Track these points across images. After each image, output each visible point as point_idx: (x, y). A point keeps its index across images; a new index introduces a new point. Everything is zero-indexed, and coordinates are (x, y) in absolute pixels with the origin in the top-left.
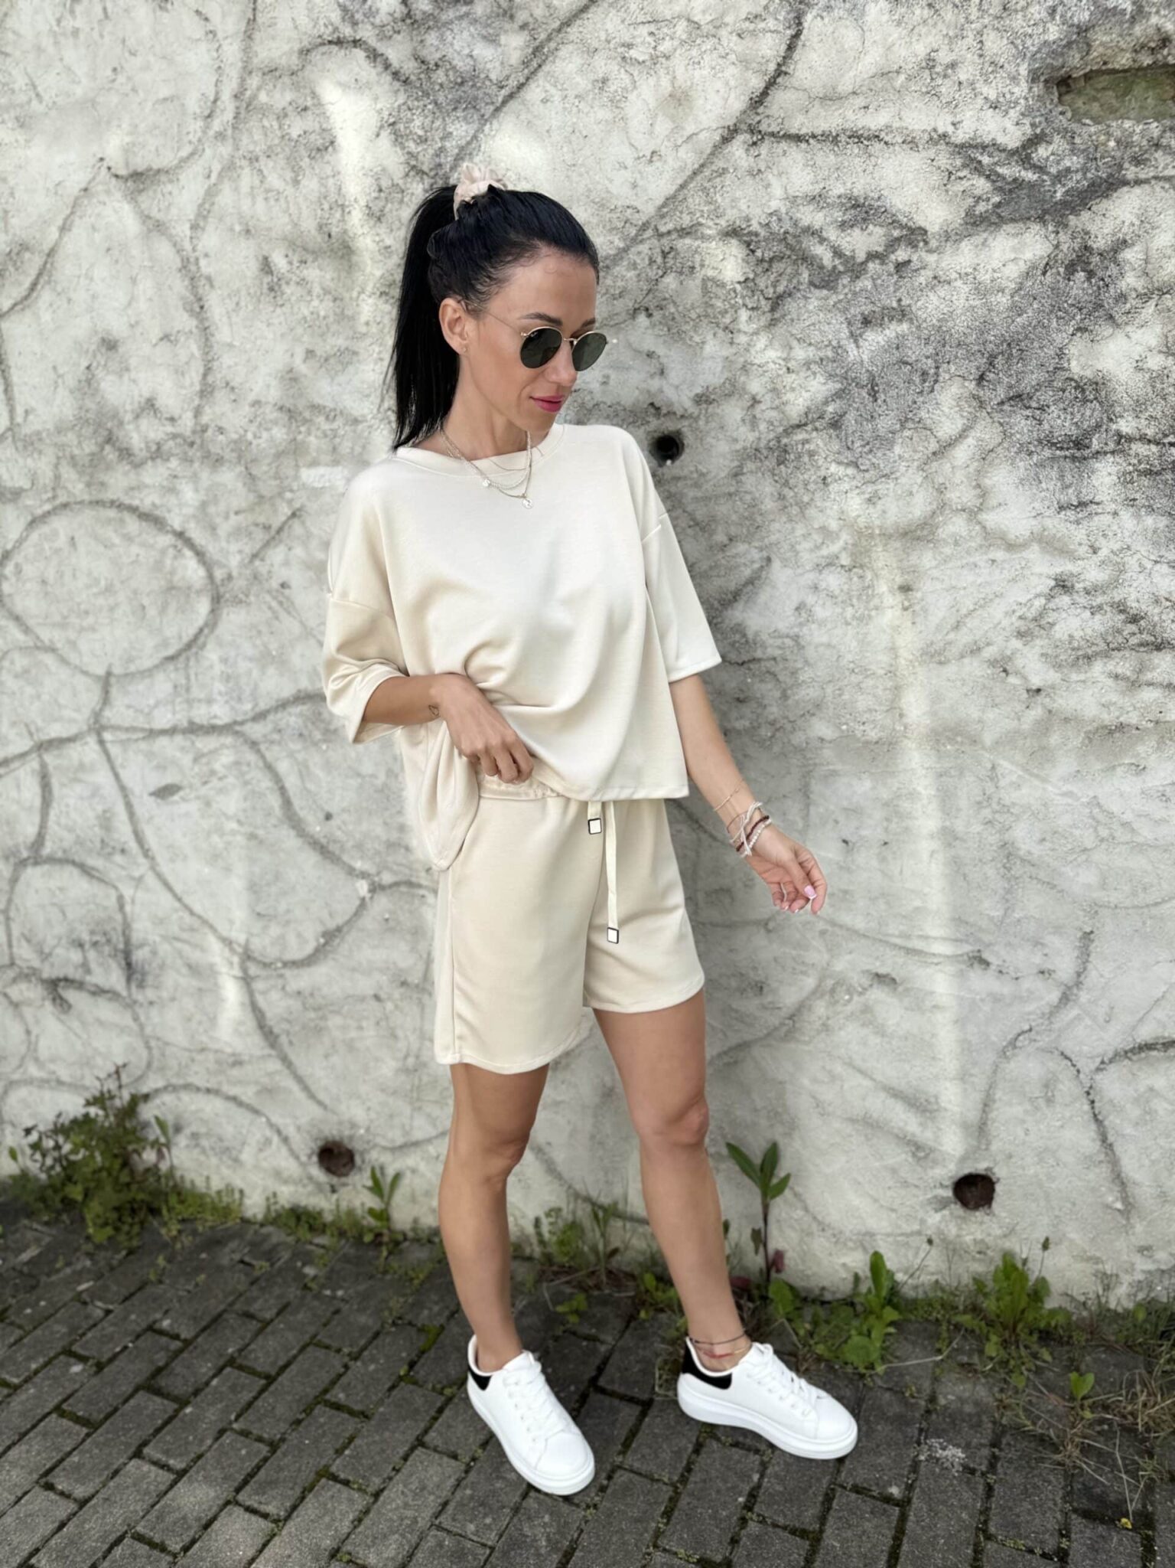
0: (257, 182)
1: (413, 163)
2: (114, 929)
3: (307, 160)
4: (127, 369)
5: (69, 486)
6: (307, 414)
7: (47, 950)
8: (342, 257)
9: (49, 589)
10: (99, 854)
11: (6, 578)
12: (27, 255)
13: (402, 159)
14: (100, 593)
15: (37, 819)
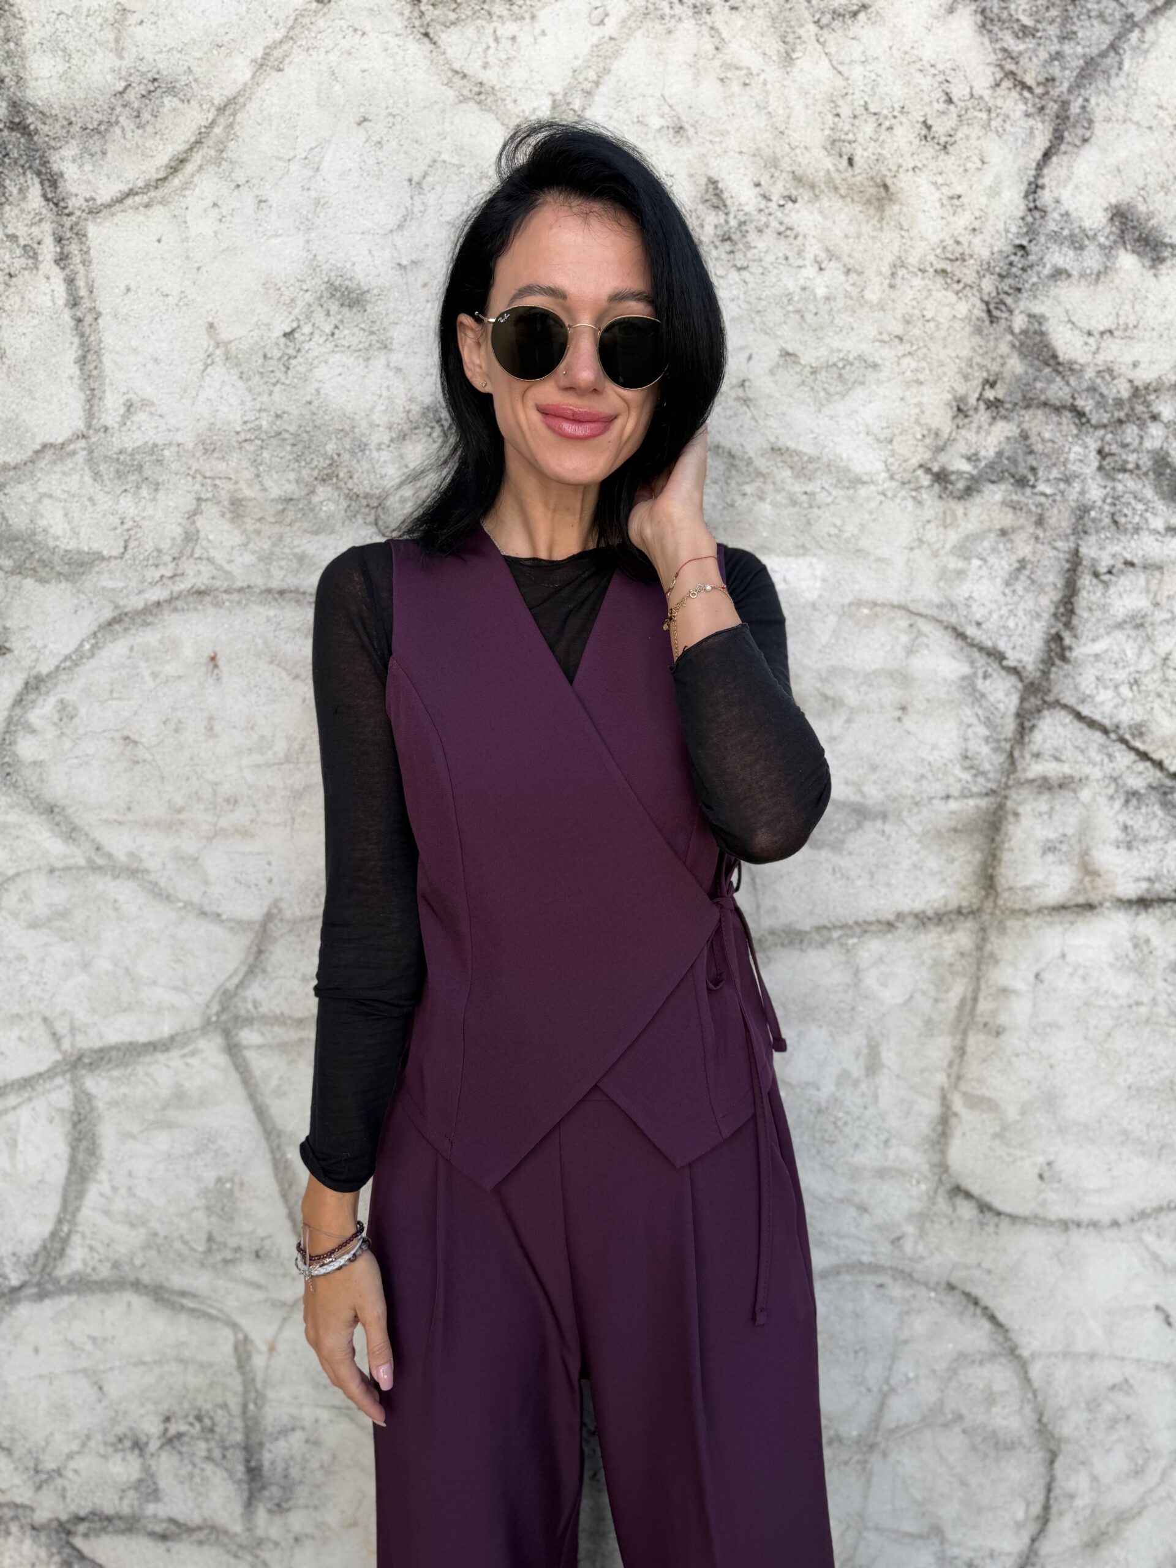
0: (709, 48)
1: (1010, 66)
2: (224, 1406)
3: (813, 29)
4: (385, 347)
5: (219, 557)
6: (761, 463)
7: (51, 1465)
8: (869, 202)
9: (142, 753)
10: (202, 1265)
11: (33, 731)
12: (169, 102)
13: (992, 58)
14: (268, 765)
15: (52, 1206)
